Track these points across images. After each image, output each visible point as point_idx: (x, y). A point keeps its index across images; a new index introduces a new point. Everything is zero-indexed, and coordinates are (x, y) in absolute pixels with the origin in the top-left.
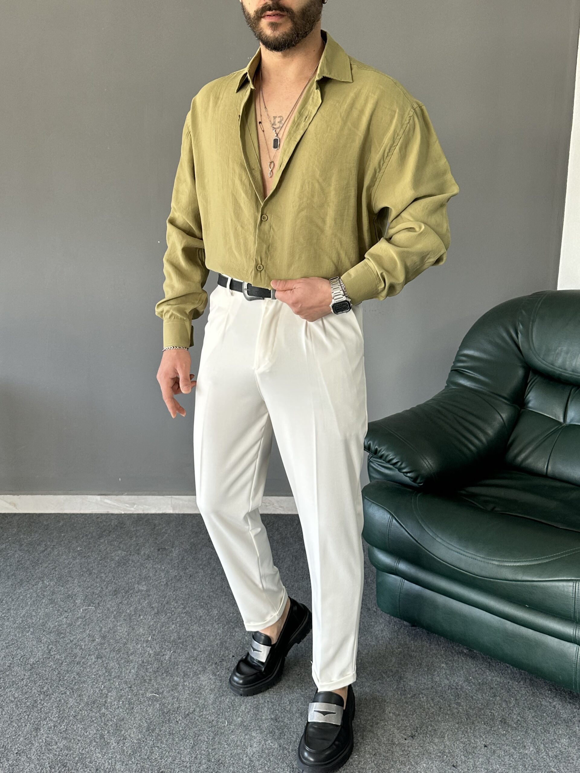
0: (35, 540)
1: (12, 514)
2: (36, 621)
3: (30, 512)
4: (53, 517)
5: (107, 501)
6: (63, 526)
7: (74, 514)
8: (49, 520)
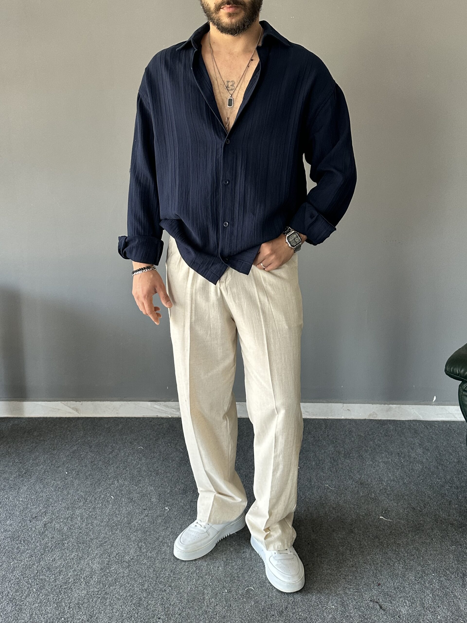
0: (102, 442)
1: (75, 418)
2: (120, 519)
3: (91, 416)
5: (156, 406)
8: (109, 423)
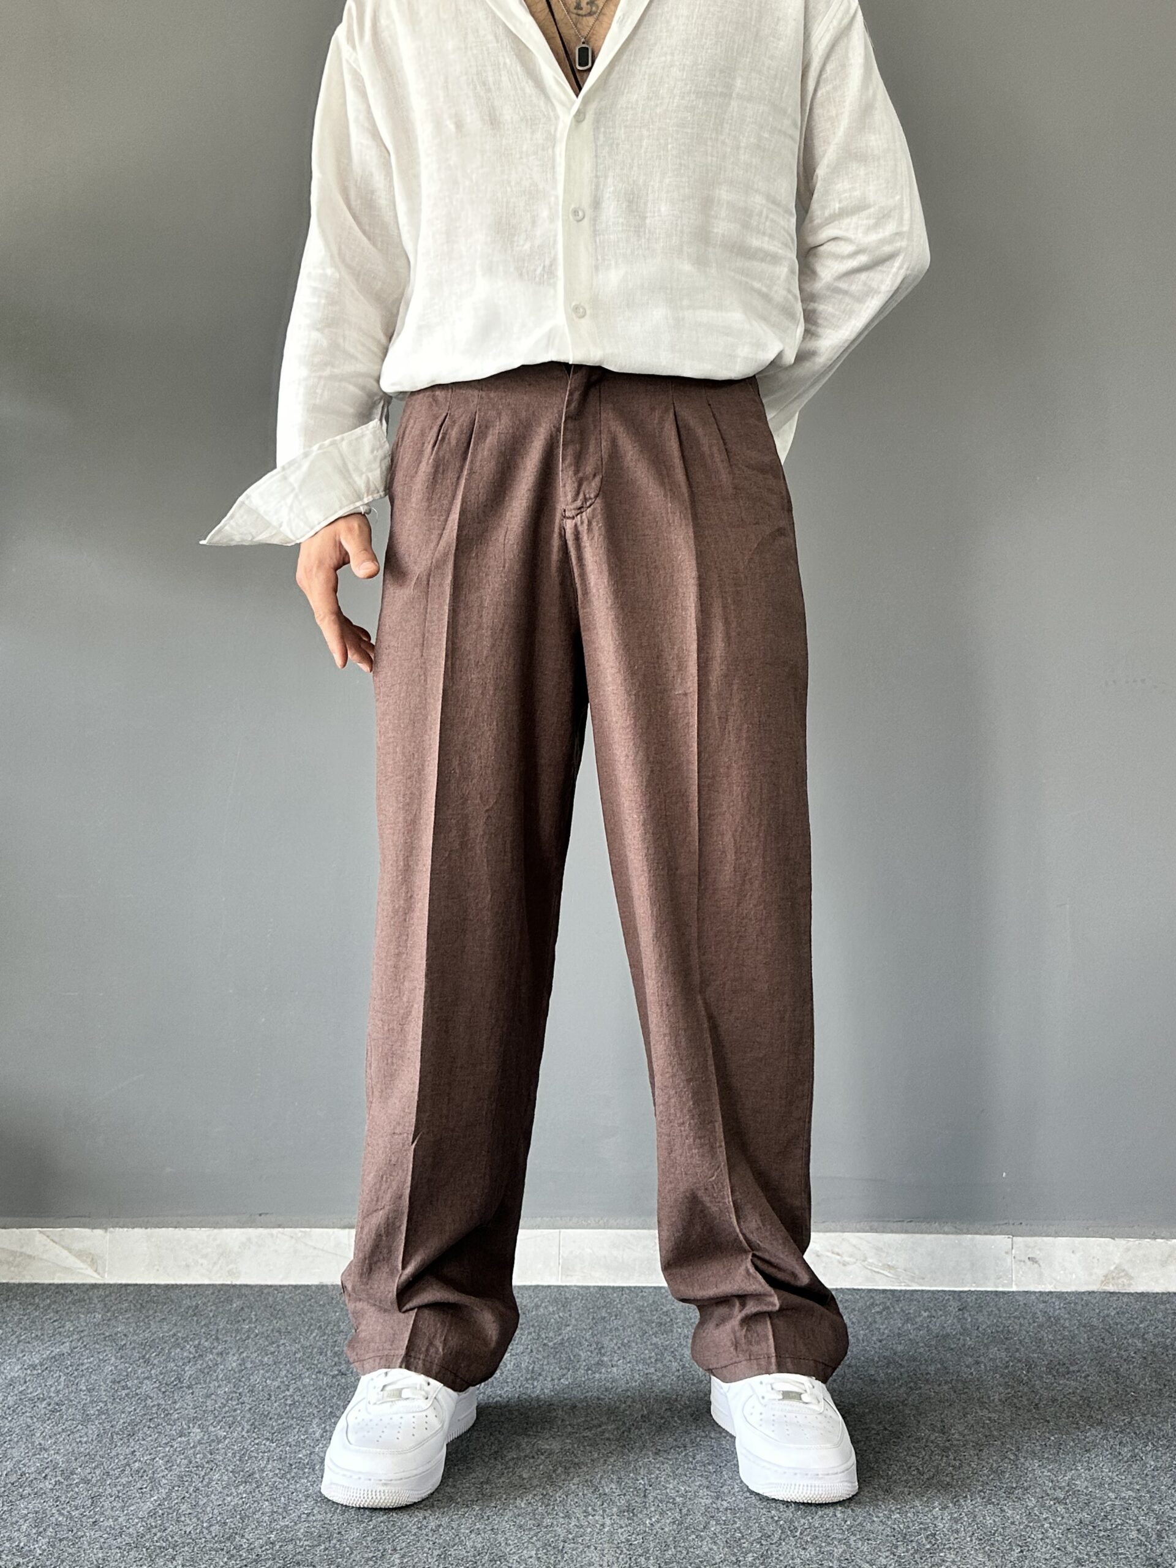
0: (162, 1338)
1: (84, 1285)
2: (195, 1528)
3: (139, 1282)
4: (211, 1291)
6: (242, 1308)
7: (271, 1286)
8: (198, 1297)
